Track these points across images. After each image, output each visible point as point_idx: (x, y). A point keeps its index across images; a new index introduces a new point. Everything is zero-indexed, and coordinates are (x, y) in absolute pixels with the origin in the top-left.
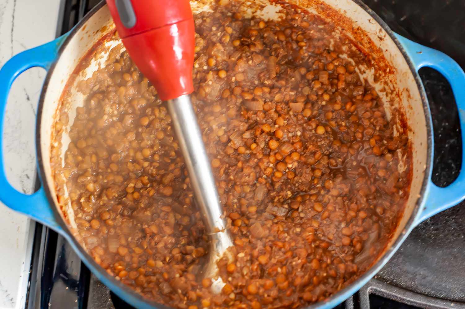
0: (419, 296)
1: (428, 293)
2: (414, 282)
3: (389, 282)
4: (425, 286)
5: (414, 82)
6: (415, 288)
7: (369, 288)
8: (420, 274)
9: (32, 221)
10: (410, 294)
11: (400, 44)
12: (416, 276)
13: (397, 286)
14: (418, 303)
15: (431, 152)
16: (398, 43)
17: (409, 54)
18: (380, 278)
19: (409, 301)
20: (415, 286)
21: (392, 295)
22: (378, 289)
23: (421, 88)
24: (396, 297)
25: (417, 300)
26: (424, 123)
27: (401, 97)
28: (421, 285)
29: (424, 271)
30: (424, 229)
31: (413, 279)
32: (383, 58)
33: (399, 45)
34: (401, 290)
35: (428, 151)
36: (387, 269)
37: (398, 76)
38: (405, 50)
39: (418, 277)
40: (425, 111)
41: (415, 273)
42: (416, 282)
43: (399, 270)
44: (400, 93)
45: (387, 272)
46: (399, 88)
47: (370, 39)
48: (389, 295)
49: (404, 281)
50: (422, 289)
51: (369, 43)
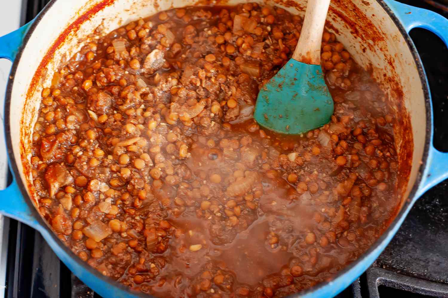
0: (434, 284)
1: (444, 281)
2: (427, 269)
3: (399, 272)
4: (439, 273)
5: (406, 45)
6: (428, 277)
7: (378, 279)
8: (433, 261)
9: (6, 218)
10: (424, 282)
11: (386, 5)
12: (428, 263)
13: (408, 274)
14: (433, 292)
15: (430, 116)
16: (384, 5)
17: (397, 16)
18: (389, 267)
19: (423, 290)
20: (429, 274)
21: (404, 285)
22: (388, 279)
23: (414, 49)
24: (408, 286)
25: (432, 288)
26: (420, 86)
27: (393, 65)
28: (435, 273)
29: (437, 257)
30: (433, 211)
31: (425, 267)
32: (370, 25)
33: (386, 7)
34: (413, 279)
35: (427, 115)
36: (396, 258)
37: (387, 41)
38: (393, 11)
39: (430, 264)
40: (420, 74)
41: (426, 260)
42: (429, 270)
43: (409, 258)
44: (392, 60)
45: (396, 261)
46: (390, 55)
47: (354, 6)
48: (400, 285)
49: (415, 269)
50: (437, 277)
51: (354, 10)
